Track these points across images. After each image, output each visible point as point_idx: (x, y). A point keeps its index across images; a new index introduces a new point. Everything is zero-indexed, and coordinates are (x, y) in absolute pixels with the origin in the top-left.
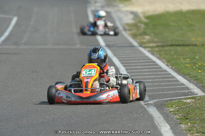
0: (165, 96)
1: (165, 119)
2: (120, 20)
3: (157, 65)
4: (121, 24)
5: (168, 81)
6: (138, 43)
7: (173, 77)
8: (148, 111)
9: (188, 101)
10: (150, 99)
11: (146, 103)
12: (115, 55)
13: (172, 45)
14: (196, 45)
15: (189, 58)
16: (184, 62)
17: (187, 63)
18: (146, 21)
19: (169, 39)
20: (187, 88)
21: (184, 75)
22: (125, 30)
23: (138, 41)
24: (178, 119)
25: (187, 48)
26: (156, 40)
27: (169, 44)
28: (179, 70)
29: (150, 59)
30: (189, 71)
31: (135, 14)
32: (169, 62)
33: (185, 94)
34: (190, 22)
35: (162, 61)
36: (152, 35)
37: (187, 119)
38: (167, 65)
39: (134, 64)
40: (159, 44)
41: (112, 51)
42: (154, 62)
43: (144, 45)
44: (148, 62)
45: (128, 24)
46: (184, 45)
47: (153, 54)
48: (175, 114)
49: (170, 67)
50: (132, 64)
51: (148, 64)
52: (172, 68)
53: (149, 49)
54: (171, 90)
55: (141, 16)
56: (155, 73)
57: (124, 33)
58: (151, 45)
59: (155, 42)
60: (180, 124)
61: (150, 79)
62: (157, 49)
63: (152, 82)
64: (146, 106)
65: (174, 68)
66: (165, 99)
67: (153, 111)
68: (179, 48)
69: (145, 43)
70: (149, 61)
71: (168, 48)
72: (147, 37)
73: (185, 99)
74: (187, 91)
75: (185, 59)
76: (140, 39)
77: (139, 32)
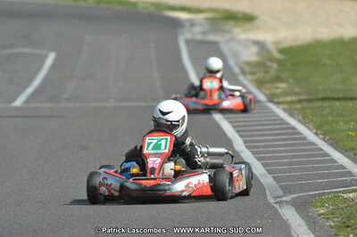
0: (311, 187)
1: (310, 228)
2: (236, 55)
3: (299, 133)
4: (237, 64)
5: (317, 162)
6: (266, 95)
7: (326, 155)
8: (280, 215)
9: (351, 195)
10: (285, 194)
11: (278, 200)
12: (226, 117)
13: (324, 99)
15: (353, 121)
16: (346, 127)
17: (350, 130)
18: (281, 57)
19: (321, 88)
20: (350, 174)
21: (344, 151)
22: (244, 73)
23: (267, 92)
24: (332, 227)
25: (350, 104)
26: (297, 90)
27: (320, 96)
28: (337, 142)
29: (288, 124)
30: (353, 144)
31: (261, 45)
32: (319, 129)
33: (345, 184)
34: (356, 58)
35: (307, 127)
36: (291, 81)
37: (348, 227)
38: (316, 134)
39: (258, 133)
40: (302, 97)
42: (294, 128)
43: (276, 100)
44: (283, 129)
45: (248, 63)
46: (346, 99)
47: (291, 114)
48: (328, 219)
49: (321, 136)
50: (255, 133)
51: (282, 131)
52: (324, 139)
53: (286, 106)
54: (322, 176)
55: (272, 48)
56: (294, 148)
57: (241, 77)
58: (289, 99)
59: (296, 94)
60: (336, 235)
61: (284, 157)
62: (298, 106)
63: (290, 164)
64: (277, 206)
65: (327, 138)
66: (310, 193)
67: (290, 215)
68: (337, 103)
69: (278, 96)
70: (286, 126)
71: (319, 104)
72: (283, 85)
73: (345, 192)
74: (348, 179)
75: (346, 122)
76: (270, 89)
77: (268, 76)
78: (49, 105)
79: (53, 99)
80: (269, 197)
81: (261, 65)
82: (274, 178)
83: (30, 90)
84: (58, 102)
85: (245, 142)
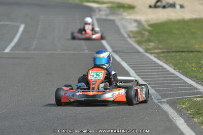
0: (176, 95)
1: (179, 114)
2: (125, 27)
3: (165, 69)
4: (126, 32)
6: (144, 49)
7: (181, 79)
9: (198, 99)
10: (163, 98)
11: (159, 101)
12: (123, 60)
13: (176, 52)
14: (200, 52)
15: (194, 63)
16: (190, 66)
17: (193, 67)
18: (150, 28)
19: (174, 46)
20: (196, 89)
21: (191, 78)
22: (130, 37)
23: (144, 47)
24: (190, 114)
25: (191, 54)
26: (160, 46)
27: (173, 50)
28: (186, 73)
30: (195, 74)
31: (138, 22)
32: (175, 66)
33: (194, 94)
34: (192, 30)
35: (169, 66)
36: (157, 42)
37: (199, 114)
38: (174, 69)
40: (164, 50)
41: (120, 56)
42: (161, 66)
43: (149, 52)
45: (132, 32)
46: (188, 52)
47: (159, 59)
48: (188, 110)
49: (177, 70)
50: (140, 68)
51: (156, 68)
52: (179, 72)
53: (155, 55)
55: (145, 24)
57: (129, 39)
58: (156, 51)
59: (160, 49)
60: (193, 118)
61: (159, 80)
62: (162, 55)
64: (159, 104)
65: (181, 71)
67: (167, 108)
68: (183, 54)
69: (151, 49)
70: (157, 65)
71: (174, 54)
72: (152, 44)
73: (194, 97)
74: (196, 91)
75: (190, 63)
76: (145, 46)
77: (144, 39)
78: (24, 52)
79: (26, 49)
80: (154, 99)
81: (139, 33)
82: (155, 90)
83: (12, 44)
84: (29, 50)
85: (136, 72)
